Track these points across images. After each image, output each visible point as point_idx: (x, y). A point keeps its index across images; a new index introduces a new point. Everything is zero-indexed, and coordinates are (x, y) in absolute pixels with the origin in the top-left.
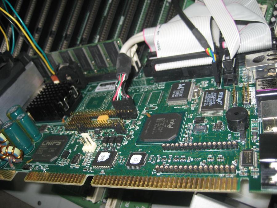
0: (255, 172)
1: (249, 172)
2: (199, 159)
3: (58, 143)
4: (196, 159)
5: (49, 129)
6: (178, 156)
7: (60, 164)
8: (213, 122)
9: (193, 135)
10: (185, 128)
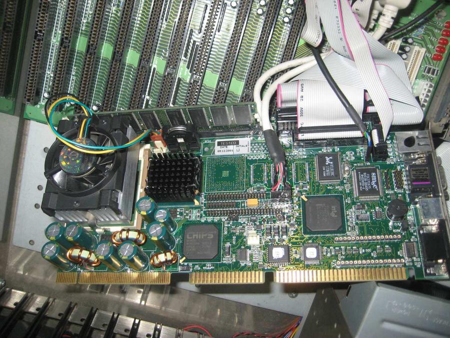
0: (417, 262)
1: (413, 261)
2: (369, 250)
3: (209, 235)
4: (367, 250)
5: (181, 214)
6: (350, 248)
7: (225, 262)
8: (371, 208)
9: (357, 224)
10: (347, 215)
